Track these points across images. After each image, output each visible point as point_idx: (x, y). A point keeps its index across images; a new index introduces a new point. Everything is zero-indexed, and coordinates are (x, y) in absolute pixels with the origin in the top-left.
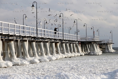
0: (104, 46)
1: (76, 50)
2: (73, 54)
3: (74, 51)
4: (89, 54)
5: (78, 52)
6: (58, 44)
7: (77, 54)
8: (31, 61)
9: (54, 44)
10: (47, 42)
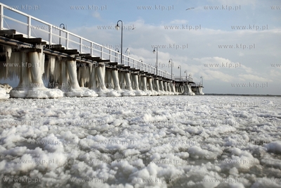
0: (196, 89)
1: (170, 90)
2: (167, 93)
3: (168, 90)
4: (183, 94)
5: (172, 91)
6: (151, 80)
7: (171, 93)
8: (107, 94)
9: (145, 79)
10: (137, 74)
